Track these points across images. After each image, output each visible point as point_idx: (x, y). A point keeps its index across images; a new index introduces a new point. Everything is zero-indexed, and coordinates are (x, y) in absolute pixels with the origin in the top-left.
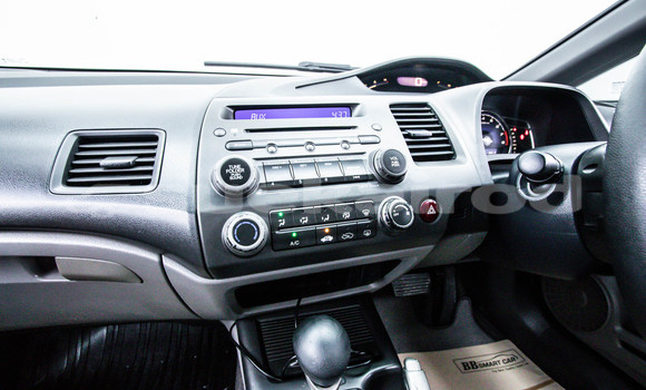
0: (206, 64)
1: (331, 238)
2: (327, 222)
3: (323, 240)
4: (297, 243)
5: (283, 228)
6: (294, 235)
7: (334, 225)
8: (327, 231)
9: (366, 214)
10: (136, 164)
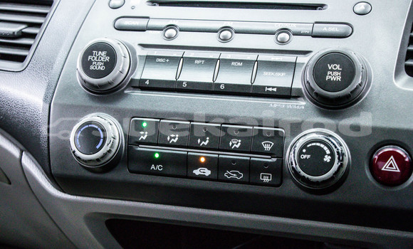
1: (208, 173)
2: (203, 148)
3: (197, 172)
4: (159, 168)
5: (143, 143)
6: (157, 156)
7: (214, 154)
8: (203, 160)
9: (267, 147)
10: (22, 35)
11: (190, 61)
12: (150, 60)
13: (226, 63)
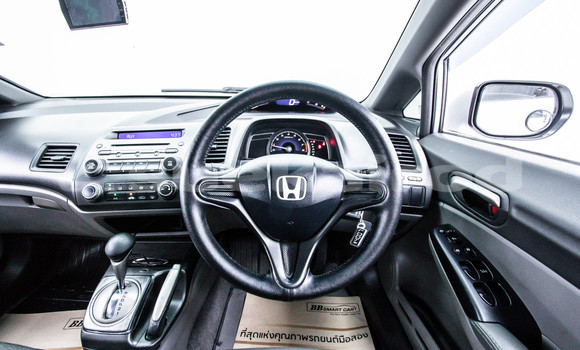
0: (163, 91)
1: (133, 198)
2: (131, 190)
3: (130, 198)
4: (116, 198)
5: (110, 191)
6: (115, 195)
7: (134, 192)
8: (131, 194)
9: (152, 188)
10: (65, 159)
11: (125, 163)
12: (111, 164)
13: (137, 163)
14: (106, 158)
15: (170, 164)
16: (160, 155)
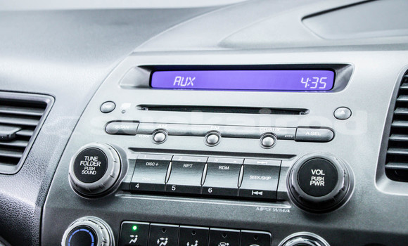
10: (16, 137)
11: (178, 165)
12: (140, 164)
13: (213, 167)
14: (125, 142)
15: (318, 181)
16: (281, 147)
